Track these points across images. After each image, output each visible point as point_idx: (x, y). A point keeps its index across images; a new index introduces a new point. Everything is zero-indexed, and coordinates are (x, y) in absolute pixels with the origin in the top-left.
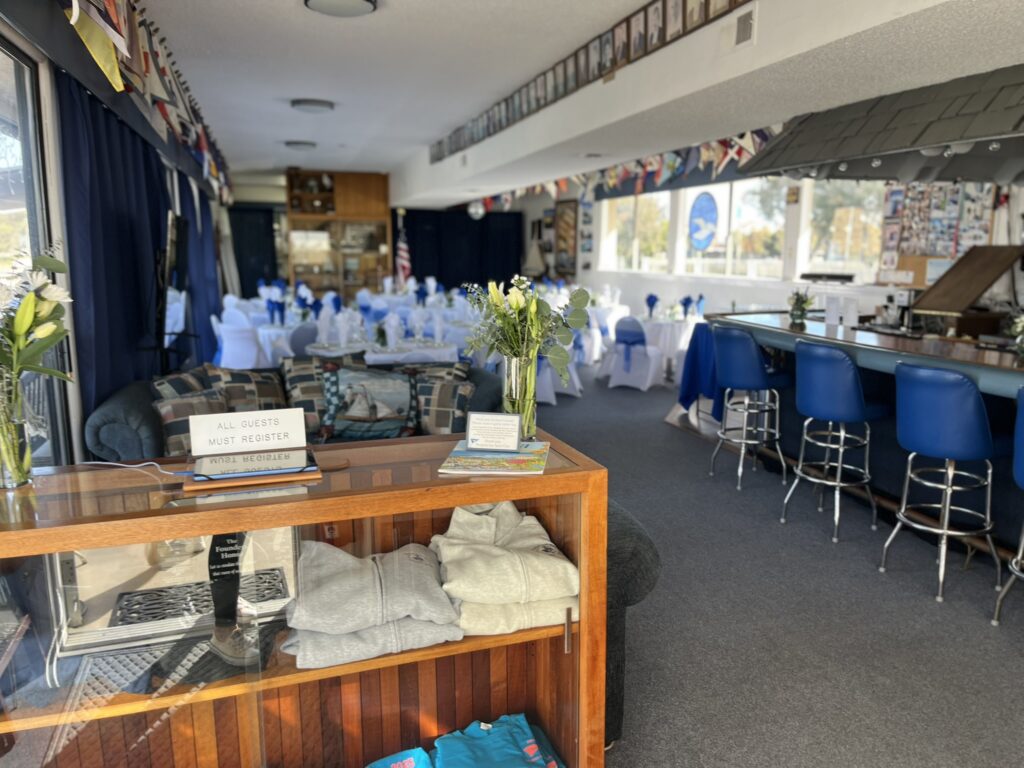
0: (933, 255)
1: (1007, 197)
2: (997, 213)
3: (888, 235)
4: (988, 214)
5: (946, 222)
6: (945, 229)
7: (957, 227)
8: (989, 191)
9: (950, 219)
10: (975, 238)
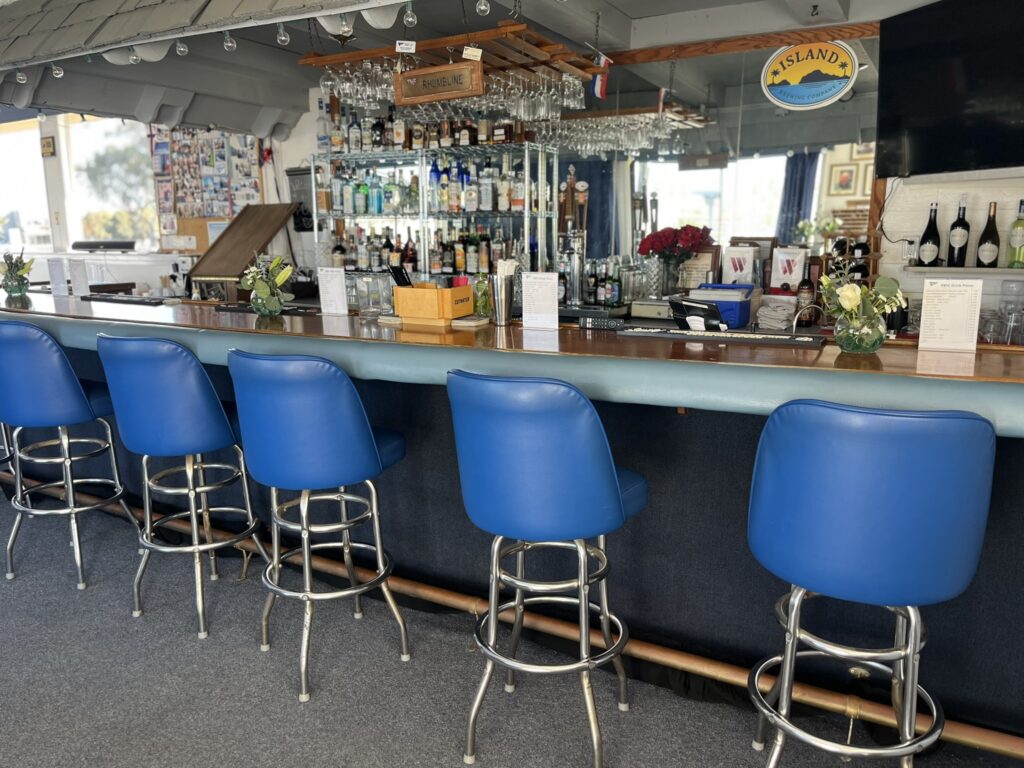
0: (211, 217)
1: (270, 152)
2: (263, 168)
3: (162, 195)
4: (255, 170)
5: (217, 180)
6: (218, 187)
7: (228, 185)
8: (252, 145)
9: (220, 176)
10: (248, 197)
